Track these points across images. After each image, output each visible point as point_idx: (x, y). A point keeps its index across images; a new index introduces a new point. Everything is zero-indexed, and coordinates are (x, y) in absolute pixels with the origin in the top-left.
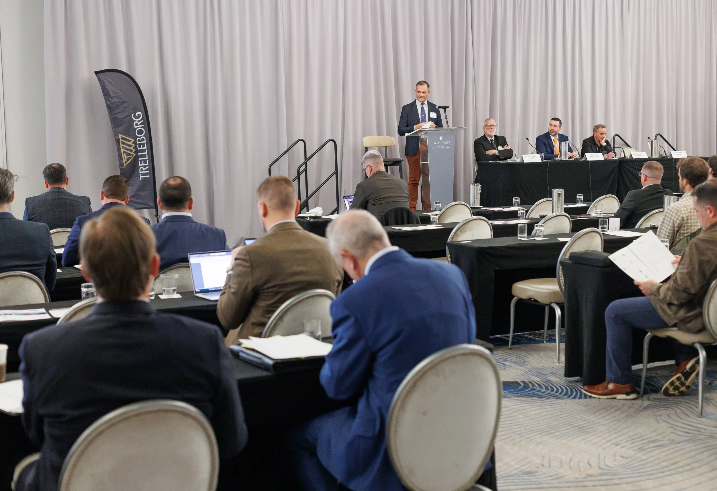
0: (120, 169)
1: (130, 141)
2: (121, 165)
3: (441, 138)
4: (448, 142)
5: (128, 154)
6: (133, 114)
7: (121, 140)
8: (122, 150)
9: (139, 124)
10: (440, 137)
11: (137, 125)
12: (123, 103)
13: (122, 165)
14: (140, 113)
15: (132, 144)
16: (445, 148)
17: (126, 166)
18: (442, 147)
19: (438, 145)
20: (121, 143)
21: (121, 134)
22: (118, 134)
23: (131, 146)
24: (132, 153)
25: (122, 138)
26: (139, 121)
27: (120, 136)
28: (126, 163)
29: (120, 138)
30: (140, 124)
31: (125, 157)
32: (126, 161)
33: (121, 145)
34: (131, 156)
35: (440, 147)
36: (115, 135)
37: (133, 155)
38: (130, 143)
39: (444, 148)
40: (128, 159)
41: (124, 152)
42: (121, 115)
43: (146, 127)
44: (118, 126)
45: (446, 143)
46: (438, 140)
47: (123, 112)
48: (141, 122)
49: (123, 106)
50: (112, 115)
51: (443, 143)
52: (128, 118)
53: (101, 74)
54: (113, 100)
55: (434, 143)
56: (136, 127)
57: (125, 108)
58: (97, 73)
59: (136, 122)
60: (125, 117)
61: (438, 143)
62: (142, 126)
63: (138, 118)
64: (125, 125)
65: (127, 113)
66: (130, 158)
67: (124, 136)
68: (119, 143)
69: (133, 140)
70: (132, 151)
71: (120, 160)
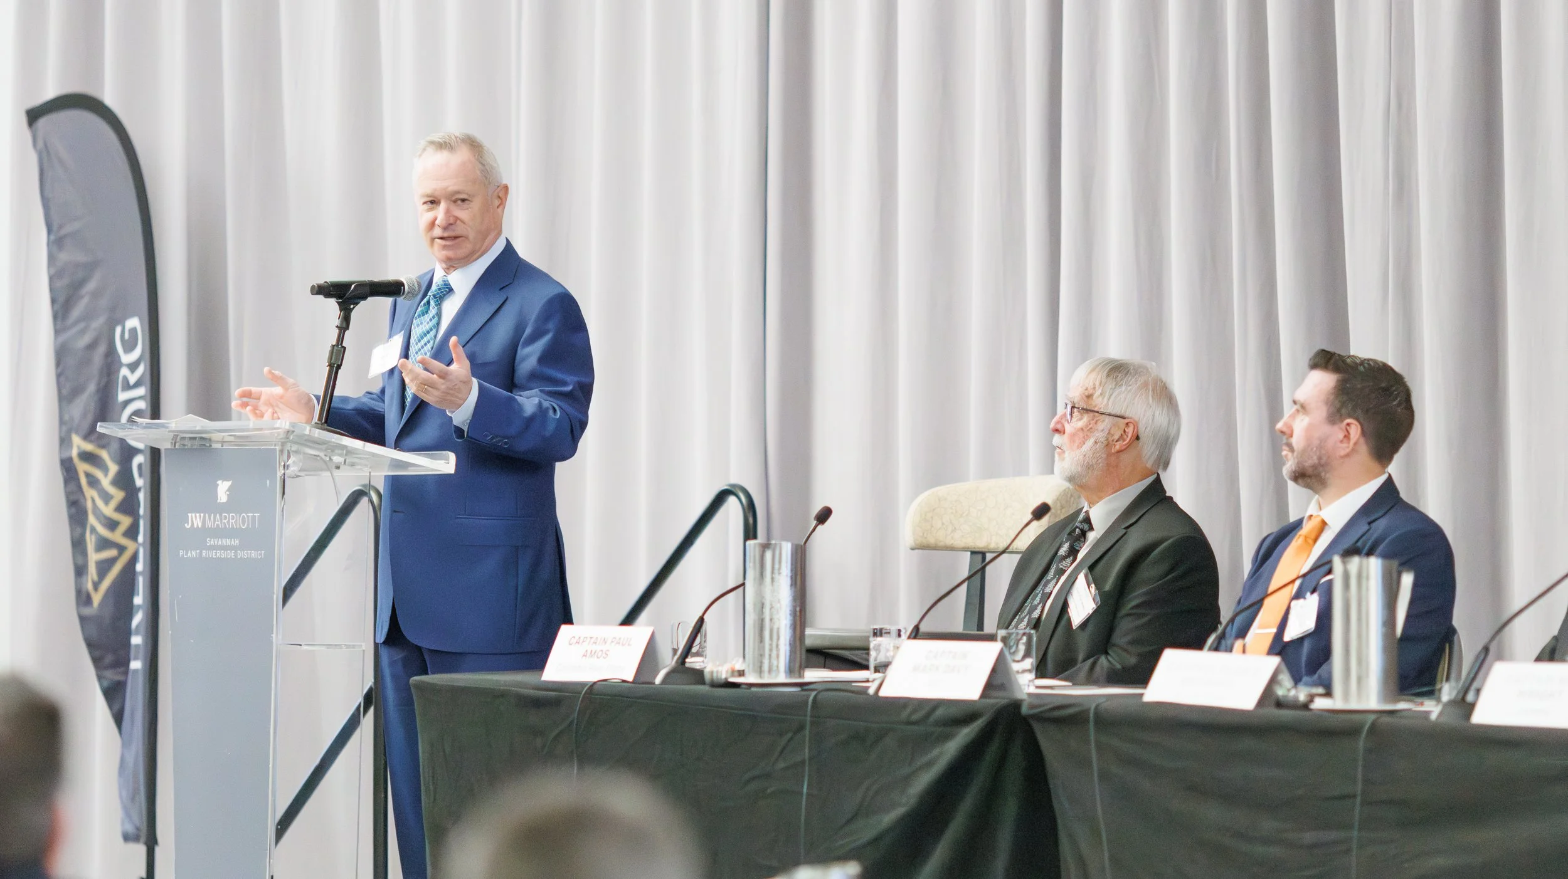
0: (83, 619)
1: (105, 470)
2: (83, 598)
3: (223, 488)
4: (254, 519)
6: (118, 330)
7: (82, 467)
8: (92, 520)
9: (133, 379)
10: (219, 482)
11: (128, 387)
12: (91, 267)
13: (87, 598)
14: (133, 323)
15: (112, 491)
16: (240, 554)
17: (100, 604)
18: (225, 548)
19: (218, 533)
20: (83, 480)
21: (77, 433)
22: (69, 432)
23: (108, 500)
24: (117, 537)
25: (87, 457)
26: (133, 367)
27: (79, 444)
28: (96, 586)
29: (74, 453)
30: (137, 384)
31: (93, 557)
32: (96, 578)
33: (90, 493)
34: (113, 553)
35: (221, 548)
36: (62, 440)
37: (122, 549)
38: (106, 482)
39: (236, 555)
40: (104, 567)
41: (93, 530)
42: (83, 332)
43: (149, 398)
44: (76, 392)
45: (244, 525)
46: (210, 506)
47: (87, 317)
48: (141, 370)
49: (91, 286)
50: (57, 332)
51: (233, 520)
52: (102, 349)
53: (42, 122)
54: (63, 257)
55: (195, 520)
56: (122, 396)
57: (96, 295)
58: (34, 115)
59: (124, 371)
60: (92, 346)
61: (209, 524)
62: (141, 391)
63: (129, 347)
64: (92, 388)
65: (98, 323)
66: (112, 561)
67: (89, 447)
68: (78, 480)
69: (113, 468)
70: (112, 525)
71: (80, 571)
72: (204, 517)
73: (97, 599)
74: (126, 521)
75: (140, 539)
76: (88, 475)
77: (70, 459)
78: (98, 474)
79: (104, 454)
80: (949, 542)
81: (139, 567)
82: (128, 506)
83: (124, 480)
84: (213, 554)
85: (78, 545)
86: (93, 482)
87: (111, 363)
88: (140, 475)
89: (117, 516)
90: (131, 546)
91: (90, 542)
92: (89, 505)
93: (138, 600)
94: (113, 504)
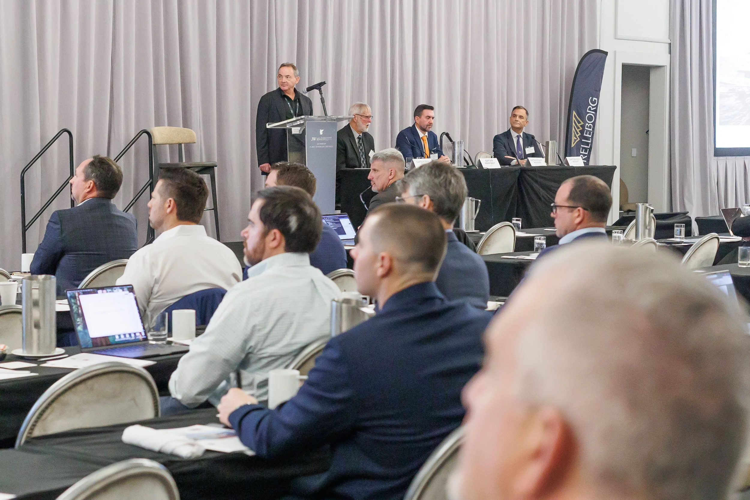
4: (330, 138)
10: (320, 130)
18: (322, 145)
19: (318, 142)
35: (321, 145)
39: (325, 147)
45: (327, 139)
46: (318, 135)
51: (324, 139)
55: (314, 139)
61: (318, 139)
72: (316, 138)
84: (319, 147)
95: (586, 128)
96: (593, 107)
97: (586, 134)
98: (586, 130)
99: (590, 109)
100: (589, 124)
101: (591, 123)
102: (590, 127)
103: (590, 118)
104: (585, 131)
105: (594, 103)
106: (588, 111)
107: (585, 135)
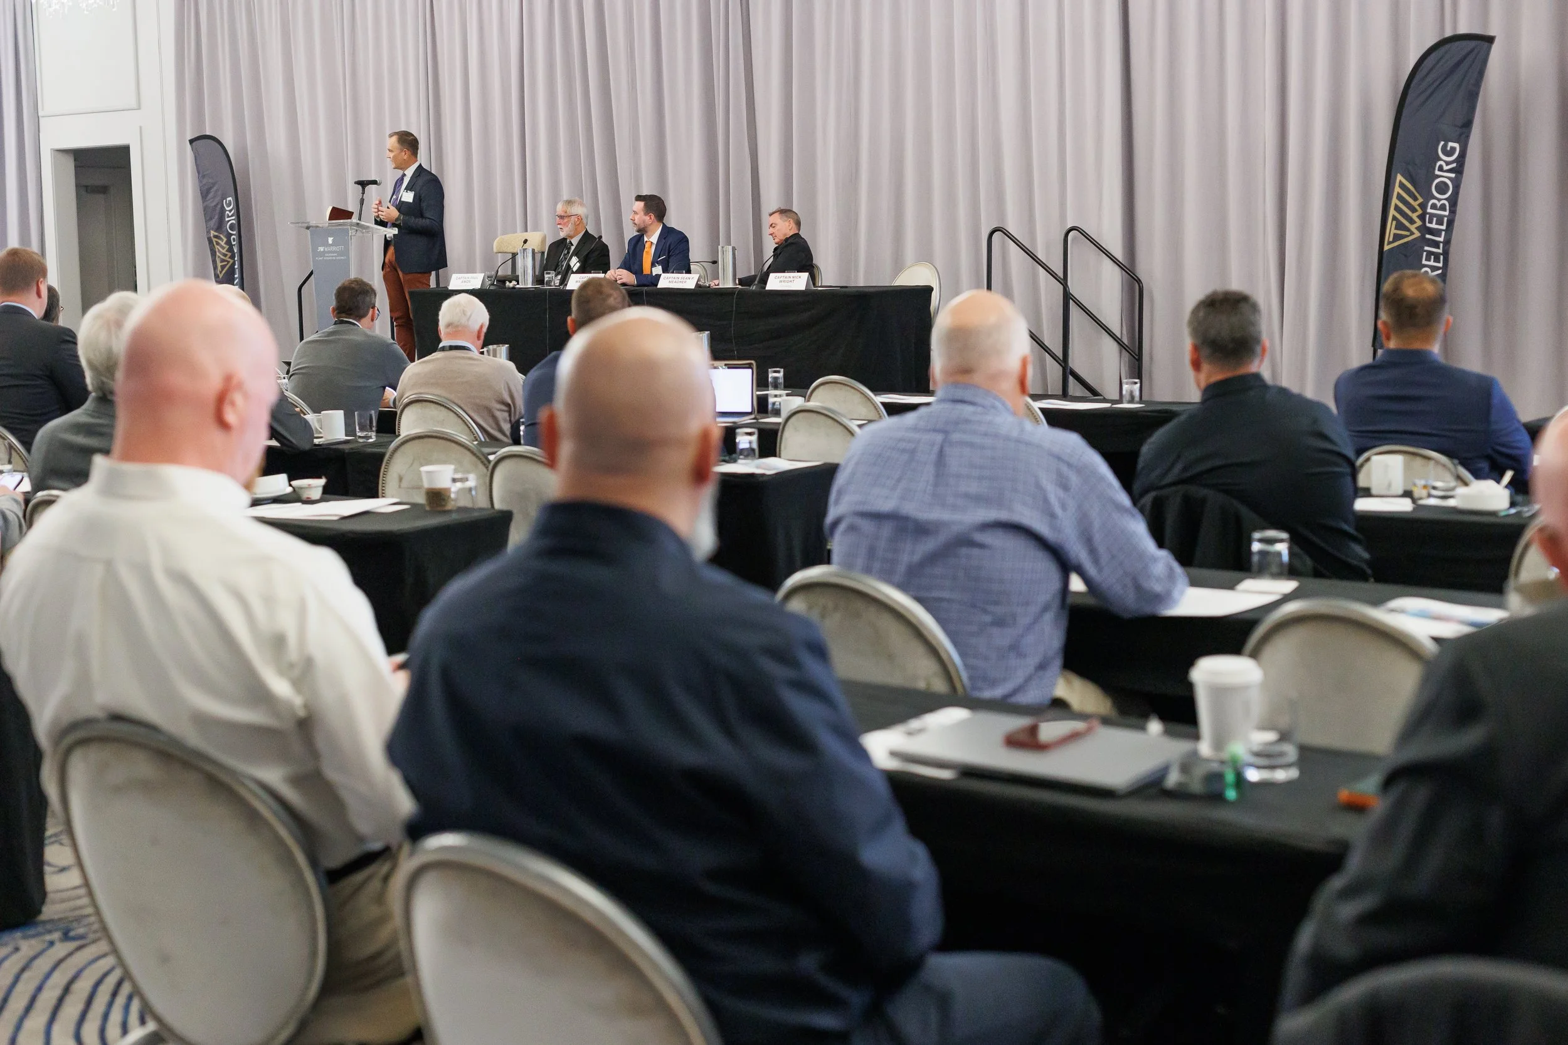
1: (222, 240)
3: (330, 240)
4: (342, 248)
5: (223, 261)
6: (224, 201)
7: (214, 240)
8: (218, 253)
9: (230, 214)
10: (329, 238)
11: (229, 217)
12: (214, 184)
13: (218, 277)
14: (230, 199)
15: (225, 246)
16: (337, 258)
17: (222, 277)
18: (332, 256)
19: (327, 252)
20: (215, 243)
21: (212, 230)
22: (209, 230)
23: (223, 248)
24: (227, 258)
25: (216, 237)
26: (230, 211)
27: (213, 233)
28: (221, 272)
29: (212, 235)
30: (232, 216)
31: (219, 264)
32: (221, 270)
33: (217, 246)
34: (226, 263)
35: (330, 256)
36: (207, 232)
37: (228, 262)
38: (223, 244)
39: (335, 258)
40: (223, 267)
41: (219, 257)
42: (213, 201)
43: (236, 220)
44: (211, 219)
45: (339, 249)
46: (326, 244)
47: (214, 197)
48: (233, 212)
49: (215, 188)
50: (203, 202)
52: (219, 206)
53: (194, 144)
54: (205, 181)
55: (321, 249)
56: (227, 219)
57: (217, 191)
58: (191, 142)
59: (227, 212)
60: (216, 206)
61: (326, 249)
62: (234, 218)
63: (229, 205)
64: (216, 217)
65: (217, 199)
66: (226, 265)
67: (216, 234)
68: (213, 243)
69: (225, 240)
70: (225, 255)
71: (215, 268)
72: (324, 248)
73: (221, 276)
74: (229, 254)
75: (236, 259)
76: (216, 242)
77: (211, 237)
78: (220, 242)
79: (222, 236)
80: (506, 251)
81: (236, 267)
82: (231, 250)
83: (229, 242)
84: (328, 258)
85: (214, 262)
86: (218, 244)
87: (223, 210)
88: (234, 241)
89: (227, 253)
90: (231, 261)
91: (218, 261)
92: (217, 250)
93: (236, 276)
94: (226, 249)
95: (1429, 210)
96: (1448, 163)
97: (1431, 222)
98: (1428, 213)
99: (1441, 169)
100: (1439, 200)
101: (1444, 199)
102: (1443, 208)
103: (1442, 188)
104: (1428, 216)
105: (1449, 153)
106: (1437, 172)
107: (1428, 225)
